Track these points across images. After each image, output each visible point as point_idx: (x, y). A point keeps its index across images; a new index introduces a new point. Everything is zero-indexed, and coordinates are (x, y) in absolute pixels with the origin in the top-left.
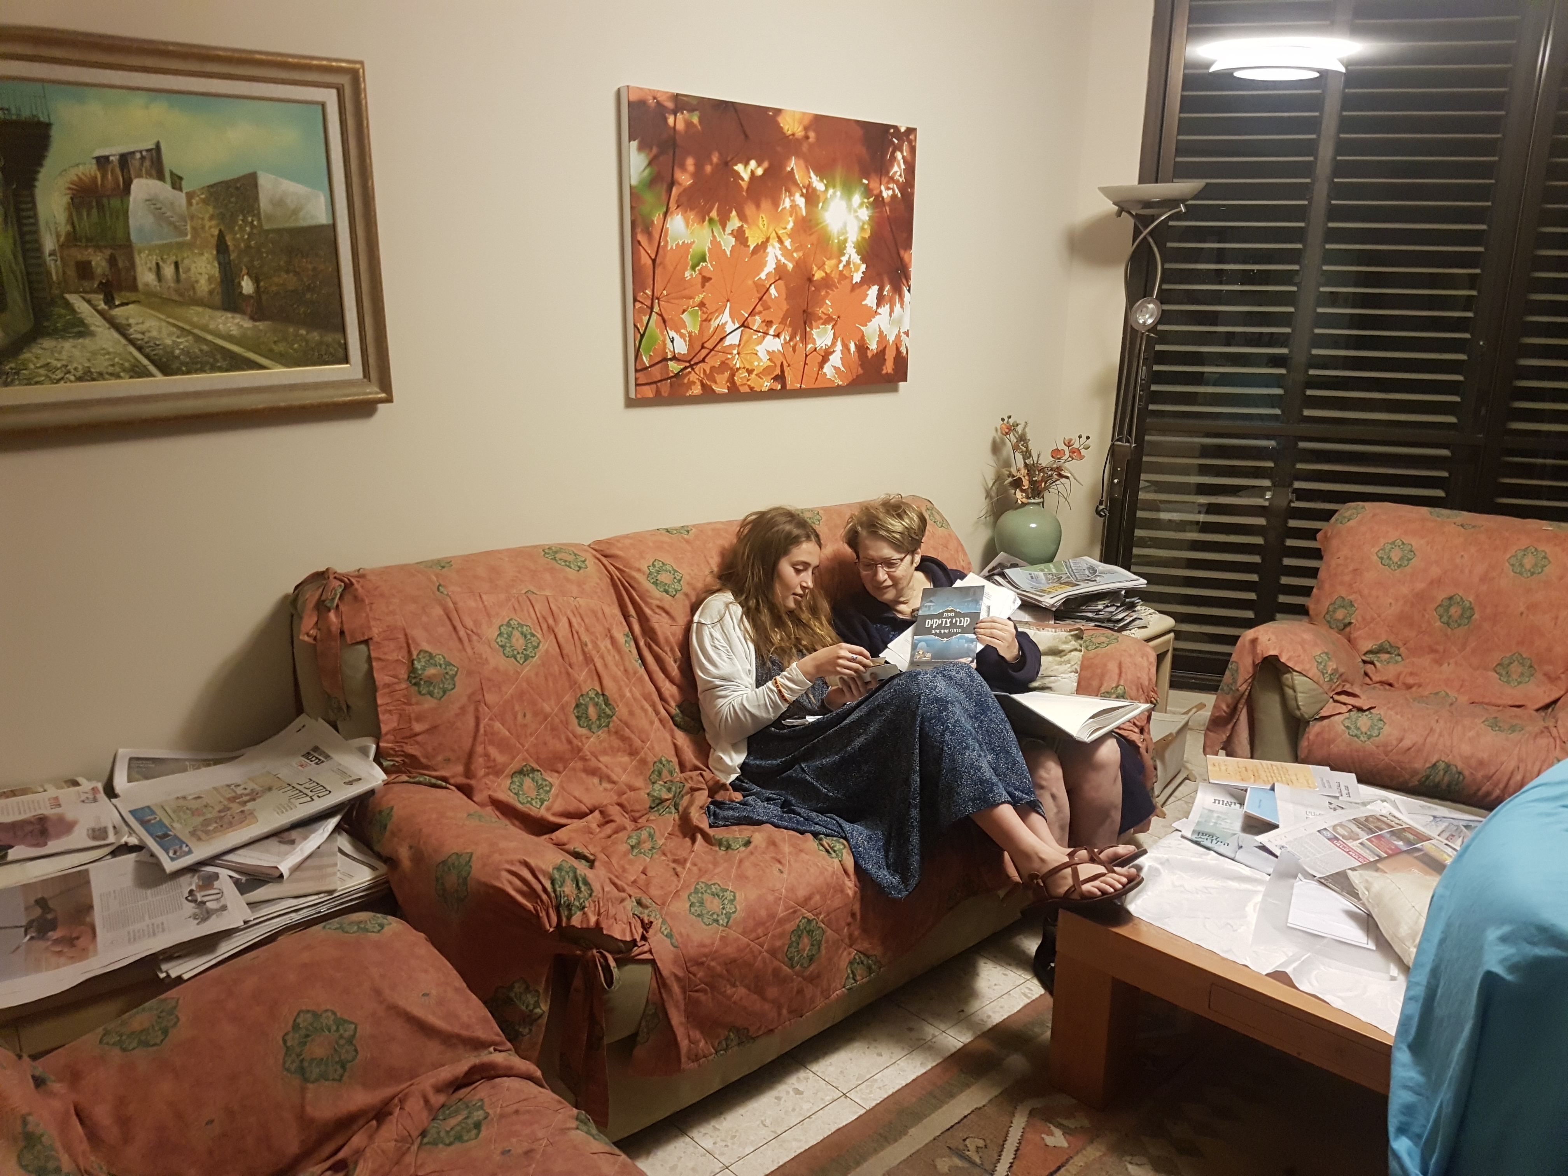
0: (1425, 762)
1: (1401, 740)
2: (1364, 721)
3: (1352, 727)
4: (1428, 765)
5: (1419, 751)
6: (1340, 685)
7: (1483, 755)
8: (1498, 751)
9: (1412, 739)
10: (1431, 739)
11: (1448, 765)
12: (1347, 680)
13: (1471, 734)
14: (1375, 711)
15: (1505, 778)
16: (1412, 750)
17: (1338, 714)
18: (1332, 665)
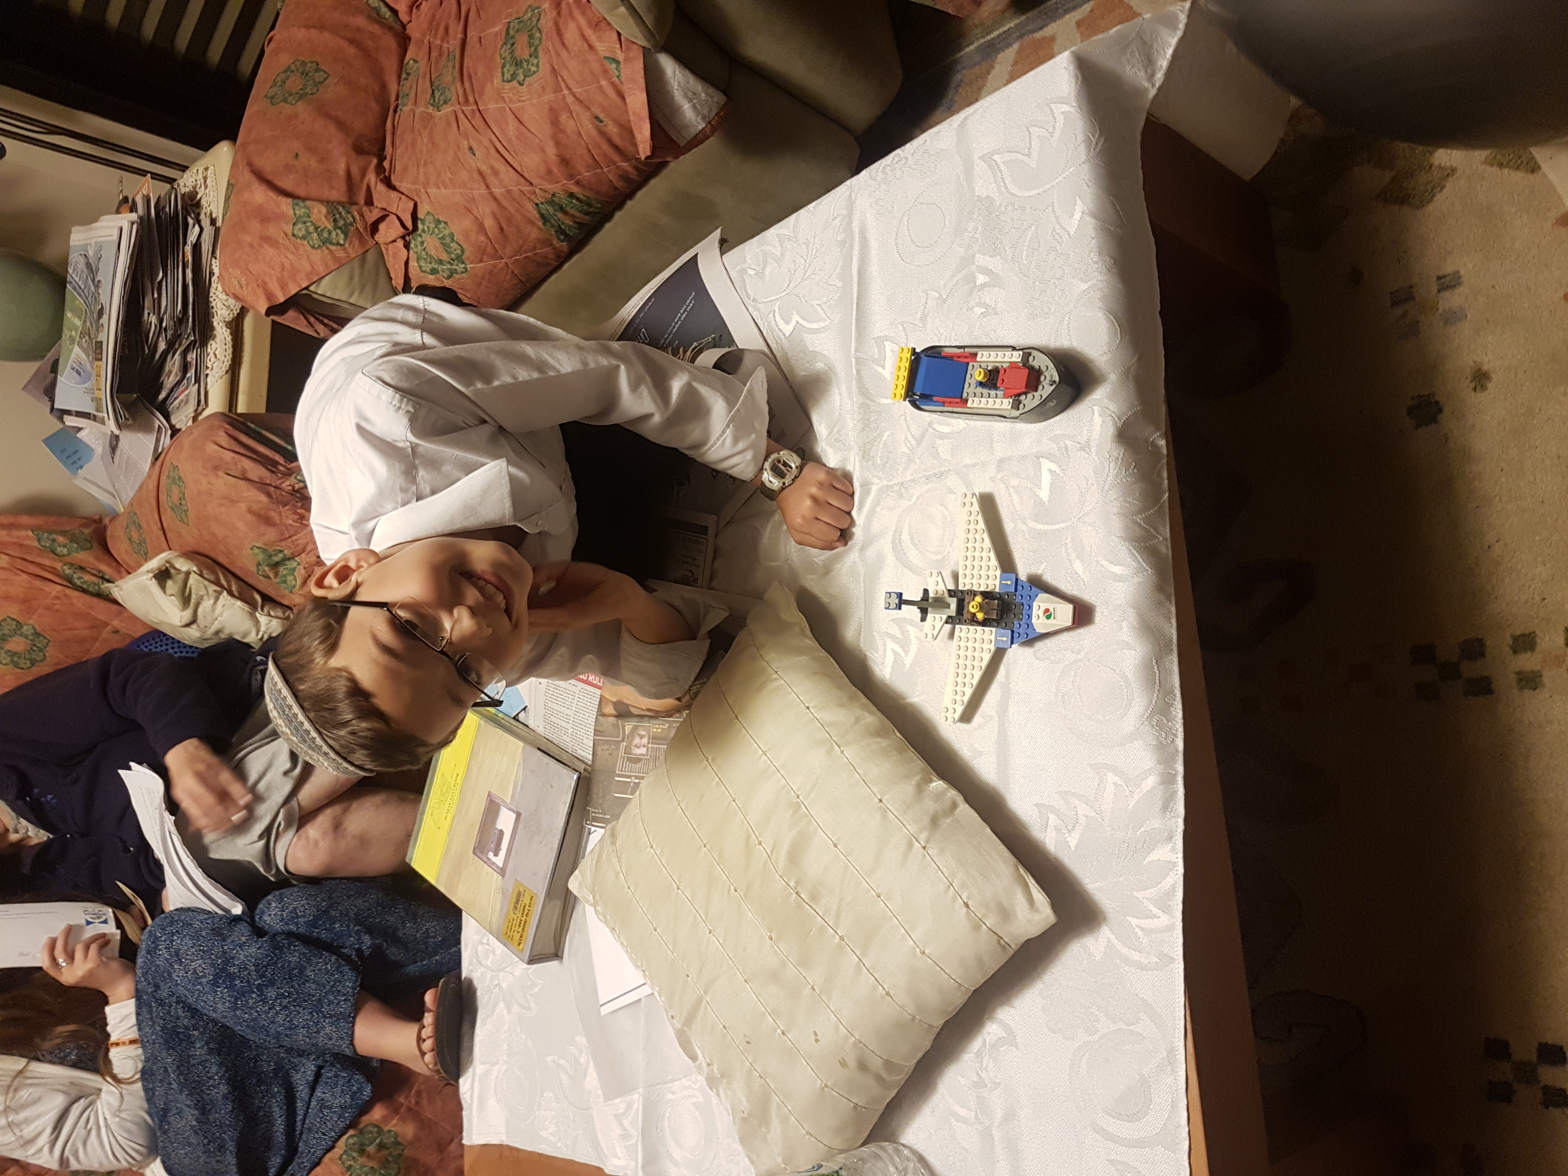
0: (533, 224)
1: (481, 228)
2: (428, 242)
4: (540, 224)
5: (509, 220)
6: (362, 215)
7: (551, 151)
8: (555, 123)
9: (485, 211)
10: (497, 191)
11: (551, 202)
12: (363, 175)
13: (512, 124)
14: (421, 215)
15: (605, 147)
16: (504, 226)
17: (407, 263)
18: (319, 212)
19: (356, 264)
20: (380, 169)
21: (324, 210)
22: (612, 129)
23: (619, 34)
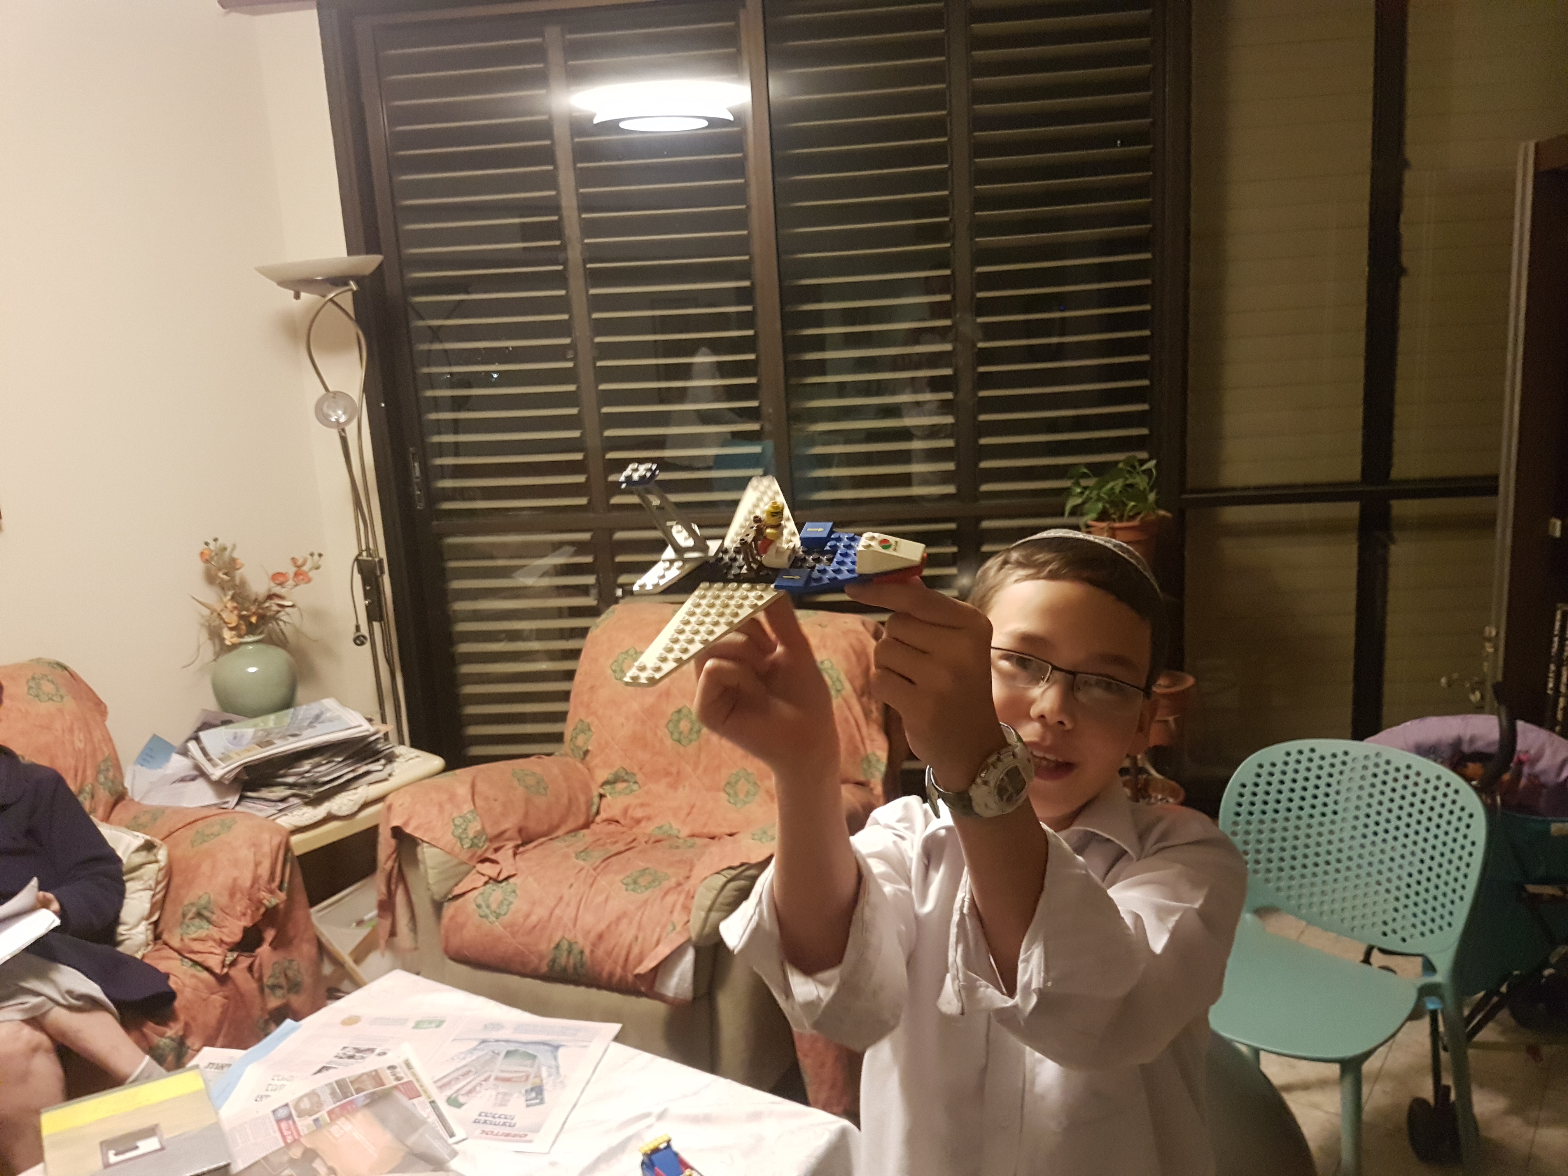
0: (550, 942)
1: (528, 916)
2: (496, 893)
3: (484, 905)
4: (553, 945)
5: (543, 928)
6: (486, 850)
7: (602, 926)
8: (619, 919)
9: (539, 913)
10: (557, 912)
11: (570, 944)
12: (509, 839)
13: (601, 898)
14: (511, 880)
15: (624, 953)
16: (538, 928)
17: (474, 889)
18: (476, 826)
19: (455, 861)
20: (517, 847)
21: (479, 828)
22: (636, 951)
23: (688, 921)
